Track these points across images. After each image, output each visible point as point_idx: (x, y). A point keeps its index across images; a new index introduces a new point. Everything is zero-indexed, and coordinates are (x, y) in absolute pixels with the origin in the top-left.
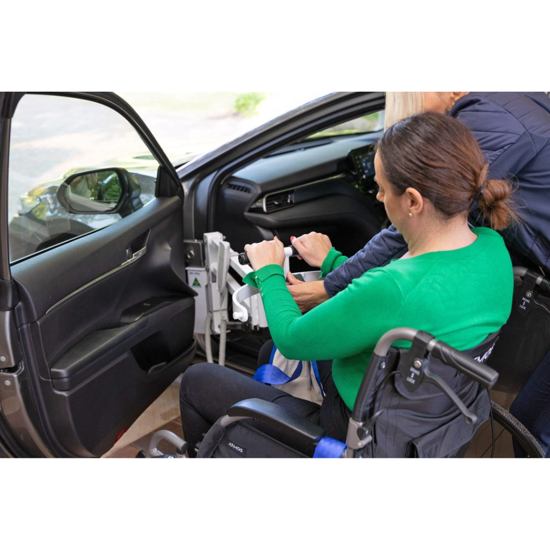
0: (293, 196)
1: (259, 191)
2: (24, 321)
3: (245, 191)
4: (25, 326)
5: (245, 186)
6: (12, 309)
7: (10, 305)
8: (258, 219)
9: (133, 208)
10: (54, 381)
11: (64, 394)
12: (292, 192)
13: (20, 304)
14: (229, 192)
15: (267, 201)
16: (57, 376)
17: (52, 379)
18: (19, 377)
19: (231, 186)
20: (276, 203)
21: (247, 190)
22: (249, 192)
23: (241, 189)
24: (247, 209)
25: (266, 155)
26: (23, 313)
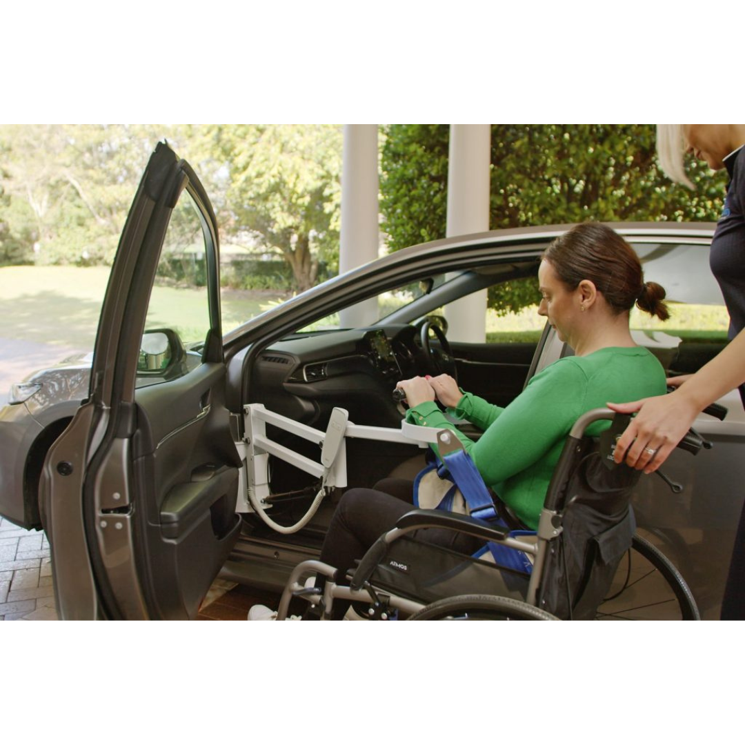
0: (326, 368)
1: (298, 362)
2: (140, 453)
3: (283, 362)
4: (140, 459)
5: (282, 358)
6: (131, 438)
7: (129, 431)
8: (299, 389)
9: (181, 371)
10: (164, 526)
11: (173, 542)
12: (325, 364)
13: (138, 431)
14: (264, 365)
15: (306, 372)
16: (167, 520)
17: (161, 523)
18: (133, 519)
19: (266, 359)
20: (313, 374)
21: (284, 361)
22: (287, 363)
23: (277, 360)
24: (286, 380)
25: (280, 339)
26: (140, 443)
